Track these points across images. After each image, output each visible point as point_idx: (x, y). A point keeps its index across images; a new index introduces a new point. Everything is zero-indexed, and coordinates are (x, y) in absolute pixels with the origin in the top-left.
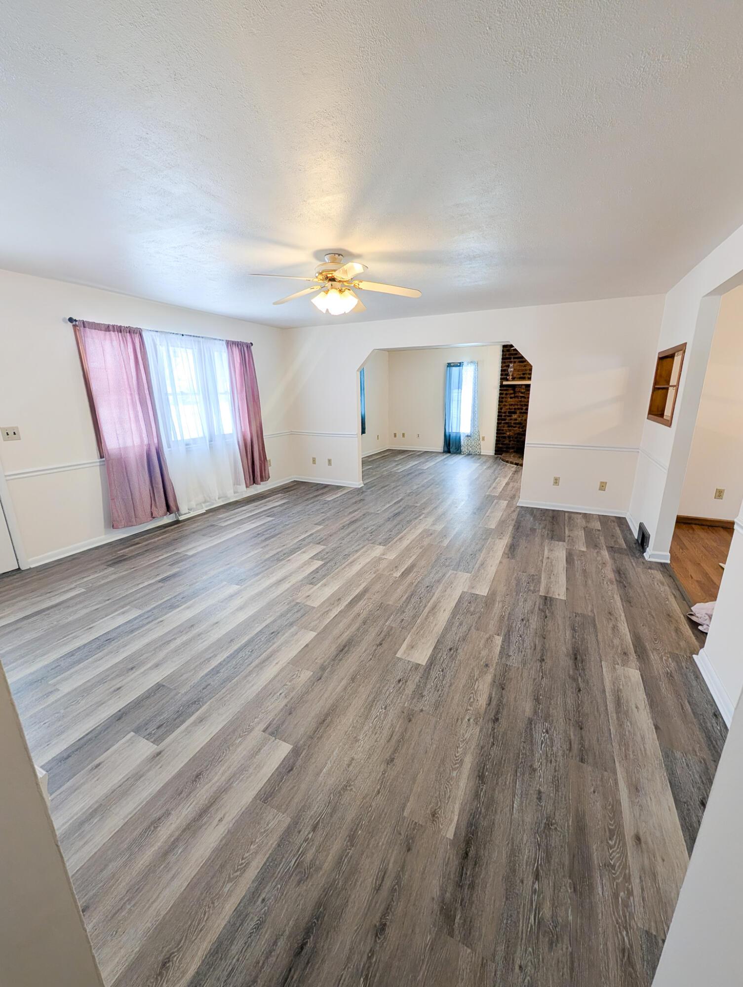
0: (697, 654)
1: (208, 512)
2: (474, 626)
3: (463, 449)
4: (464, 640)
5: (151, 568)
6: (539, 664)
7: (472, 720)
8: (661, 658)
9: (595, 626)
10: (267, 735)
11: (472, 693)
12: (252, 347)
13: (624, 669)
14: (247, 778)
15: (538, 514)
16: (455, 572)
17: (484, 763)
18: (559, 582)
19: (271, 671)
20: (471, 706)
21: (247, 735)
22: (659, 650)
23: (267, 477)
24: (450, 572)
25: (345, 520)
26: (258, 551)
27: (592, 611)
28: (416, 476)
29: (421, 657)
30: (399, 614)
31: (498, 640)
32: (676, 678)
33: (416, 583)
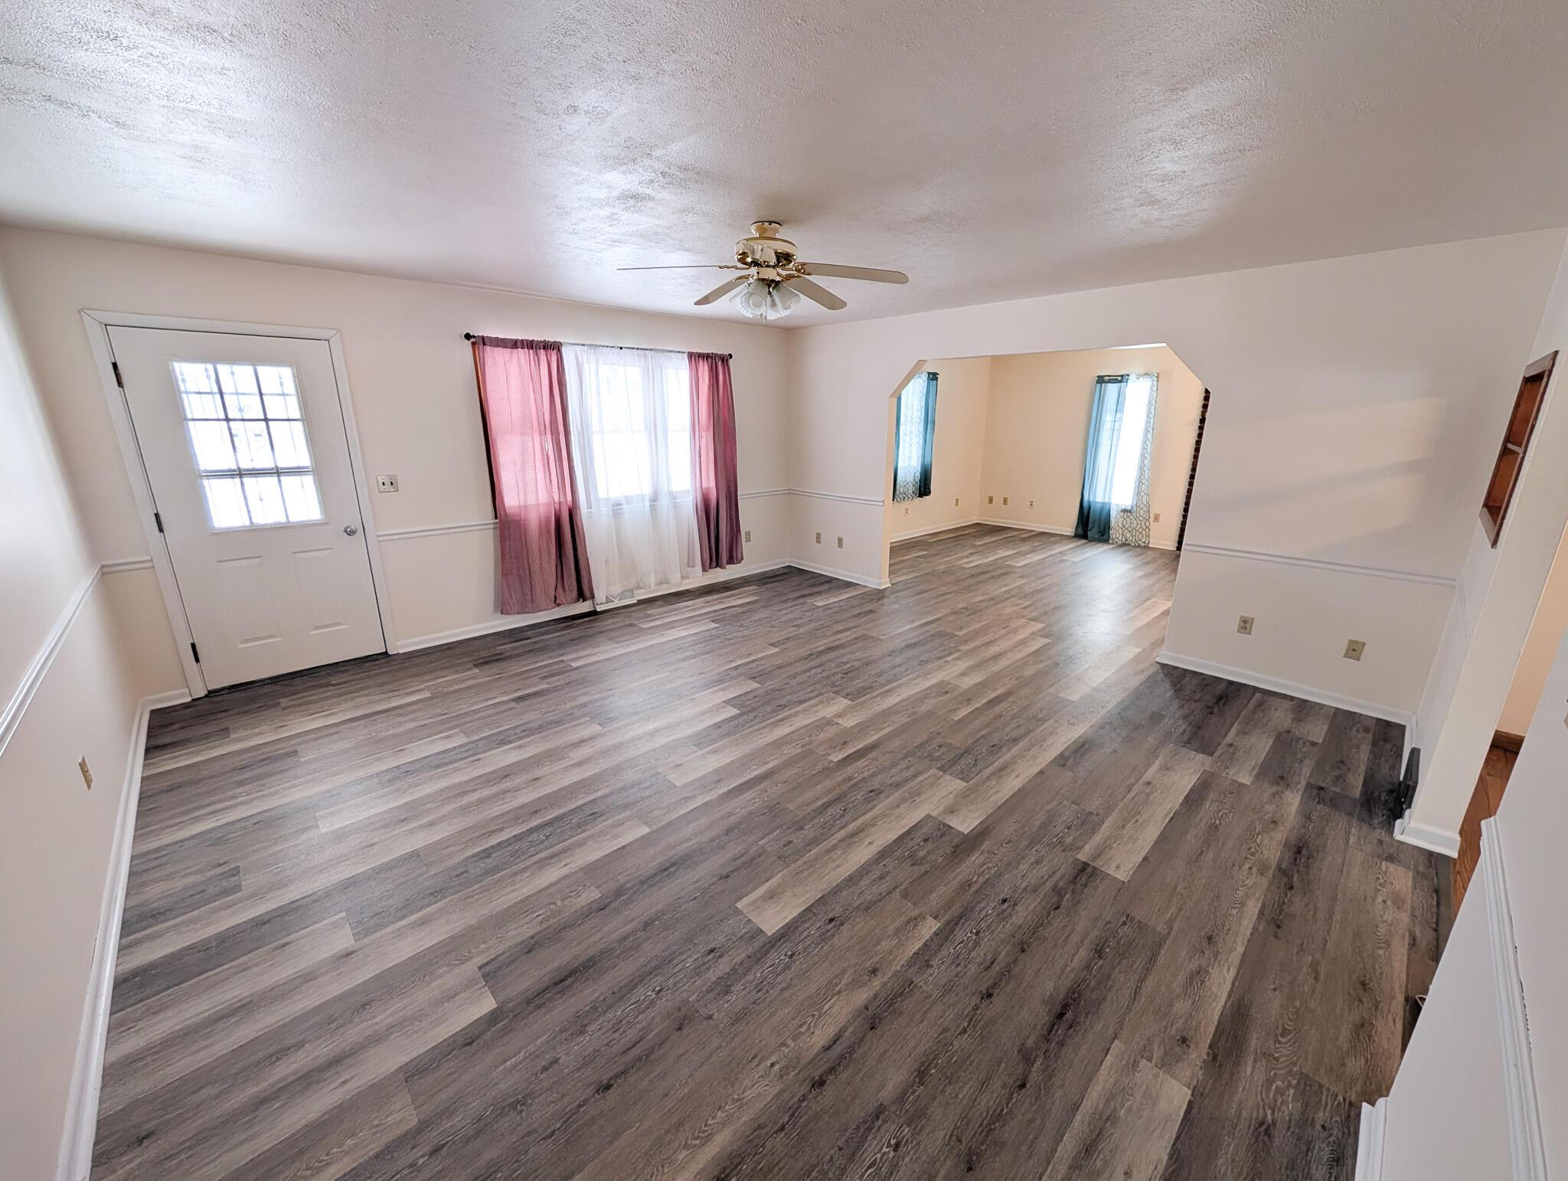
0: (1372, 1103)
1: (640, 602)
2: (903, 887)
3: (1113, 533)
4: (867, 909)
5: (518, 678)
6: (975, 1000)
7: (777, 1067)
8: (1269, 1082)
9: (1152, 959)
10: (479, 975)
11: (813, 1016)
12: (731, 361)
13: (1156, 1076)
14: (414, 1032)
15: (1189, 684)
16: (941, 773)
17: (743, 1159)
18: (1138, 839)
19: (552, 874)
20: (794, 1040)
21: (456, 965)
22: (1277, 1059)
23: (740, 558)
24: (933, 771)
25: (820, 643)
26: (664, 675)
27: (1170, 924)
28: (993, 577)
29: (772, 920)
30: (790, 831)
31: (929, 928)
32: (1277, 1142)
33: (858, 779)
